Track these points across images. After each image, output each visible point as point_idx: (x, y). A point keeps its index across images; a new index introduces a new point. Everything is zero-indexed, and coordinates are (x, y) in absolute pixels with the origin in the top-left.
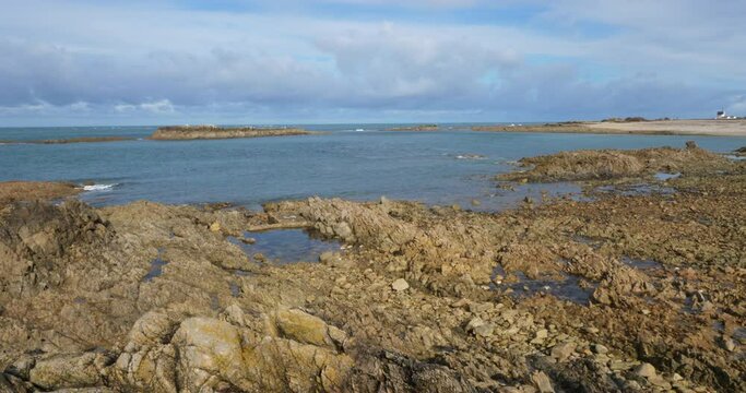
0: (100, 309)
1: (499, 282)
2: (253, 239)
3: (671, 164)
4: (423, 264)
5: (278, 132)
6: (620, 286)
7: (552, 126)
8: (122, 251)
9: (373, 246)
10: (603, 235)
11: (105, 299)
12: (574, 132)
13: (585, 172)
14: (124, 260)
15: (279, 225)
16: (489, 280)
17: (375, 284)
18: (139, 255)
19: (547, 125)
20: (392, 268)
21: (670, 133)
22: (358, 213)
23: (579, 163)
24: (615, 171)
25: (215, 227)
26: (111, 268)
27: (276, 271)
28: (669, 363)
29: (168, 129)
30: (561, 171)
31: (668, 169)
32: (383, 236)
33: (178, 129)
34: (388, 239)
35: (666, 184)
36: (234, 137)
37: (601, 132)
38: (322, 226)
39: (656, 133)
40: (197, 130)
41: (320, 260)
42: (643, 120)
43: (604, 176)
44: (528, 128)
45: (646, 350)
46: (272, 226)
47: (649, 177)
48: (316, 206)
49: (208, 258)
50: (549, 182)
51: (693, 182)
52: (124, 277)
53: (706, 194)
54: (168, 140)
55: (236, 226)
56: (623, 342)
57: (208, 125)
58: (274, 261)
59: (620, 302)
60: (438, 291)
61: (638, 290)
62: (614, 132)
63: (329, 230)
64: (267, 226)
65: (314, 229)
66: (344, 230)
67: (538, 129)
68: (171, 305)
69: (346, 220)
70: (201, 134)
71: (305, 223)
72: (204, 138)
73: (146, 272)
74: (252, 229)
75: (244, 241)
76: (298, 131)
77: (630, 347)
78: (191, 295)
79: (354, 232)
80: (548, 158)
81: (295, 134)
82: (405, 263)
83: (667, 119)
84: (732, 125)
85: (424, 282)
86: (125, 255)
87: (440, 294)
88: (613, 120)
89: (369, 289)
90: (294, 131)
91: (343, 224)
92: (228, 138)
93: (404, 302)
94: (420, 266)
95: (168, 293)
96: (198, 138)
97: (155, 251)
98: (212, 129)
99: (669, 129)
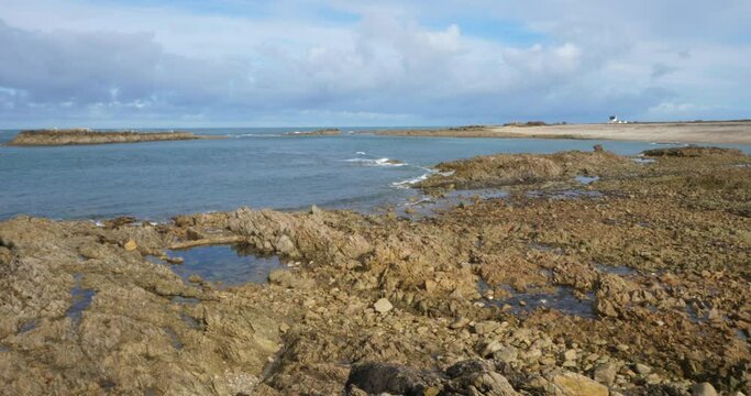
0: (38, 359)
1: (491, 298)
2: (181, 259)
3: (588, 167)
4: (397, 280)
5: (164, 137)
6: (618, 296)
7: (457, 130)
8: (30, 280)
9: (324, 261)
10: (561, 241)
11: (39, 344)
12: (480, 136)
13: (509, 176)
14: (38, 290)
15: (207, 241)
16: (479, 296)
17: (352, 307)
18: (53, 284)
19: (451, 129)
20: (361, 286)
21: (572, 137)
22: (298, 225)
23: (501, 167)
24: (537, 175)
25: (131, 245)
26: (24, 301)
27: (224, 295)
28: (726, 380)
29: (33, 133)
30: (486, 176)
31: (585, 173)
32: (334, 250)
33: (44, 133)
34: (339, 253)
35: (590, 187)
36: (113, 142)
37: (505, 136)
38: (258, 241)
39: (558, 137)
40: (69, 134)
41: (269, 280)
42: (545, 125)
43: (528, 180)
44: (434, 132)
45: (694, 367)
46: (198, 242)
47: (570, 181)
48: (247, 217)
49: (137, 283)
50: (477, 188)
51: (615, 185)
52: (44, 312)
53: (632, 196)
54: (34, 145)
55: (154, 244)
56: (664, 359)
57: (82, 129)
58: (216, 283)
59: (628, 314)
60: (429, 311)
61: (638, 300)
62: (518, 136)
63: (268, 245)
64: (192, 242)
65: (248, 244)
66: (286, 244)
67: (444, 133)
68: (125, 346)
69: (286, 233)
70: (73, 139)
71: (235, 238)
72: (76, 144)
73: (68, 305)
74: (174, 247)
75: (169, 261)
76: (187, 135)
77: (673, 365)
78: (146, 331)
79: (297, 246)
80: (466, 162)
81: (185, 139)
82: (374, 279)
83: (564, 123)
84: (627, 129)
85: (410, 301)
86: (36, 285)
87: (431, 313)
88: (514, 125)
89: (347, 312)
90: (182, 135)
91: (285, 237)
92: (107, 143)
93: (396, 327)
94: (393, 282)
95: (118, 331)
96: (70, 144)
97: (70, 277)
98: (86, 133)
99: (569, 133)
